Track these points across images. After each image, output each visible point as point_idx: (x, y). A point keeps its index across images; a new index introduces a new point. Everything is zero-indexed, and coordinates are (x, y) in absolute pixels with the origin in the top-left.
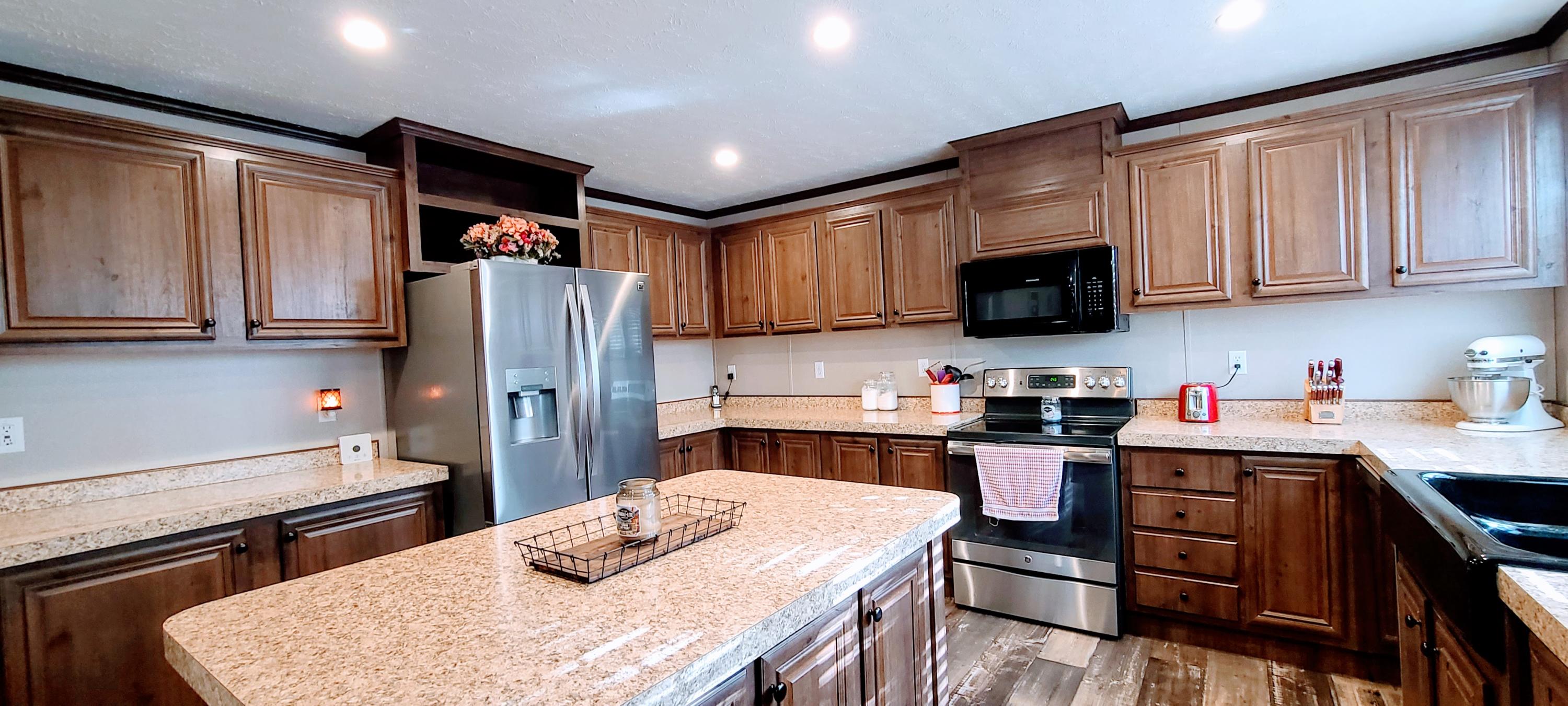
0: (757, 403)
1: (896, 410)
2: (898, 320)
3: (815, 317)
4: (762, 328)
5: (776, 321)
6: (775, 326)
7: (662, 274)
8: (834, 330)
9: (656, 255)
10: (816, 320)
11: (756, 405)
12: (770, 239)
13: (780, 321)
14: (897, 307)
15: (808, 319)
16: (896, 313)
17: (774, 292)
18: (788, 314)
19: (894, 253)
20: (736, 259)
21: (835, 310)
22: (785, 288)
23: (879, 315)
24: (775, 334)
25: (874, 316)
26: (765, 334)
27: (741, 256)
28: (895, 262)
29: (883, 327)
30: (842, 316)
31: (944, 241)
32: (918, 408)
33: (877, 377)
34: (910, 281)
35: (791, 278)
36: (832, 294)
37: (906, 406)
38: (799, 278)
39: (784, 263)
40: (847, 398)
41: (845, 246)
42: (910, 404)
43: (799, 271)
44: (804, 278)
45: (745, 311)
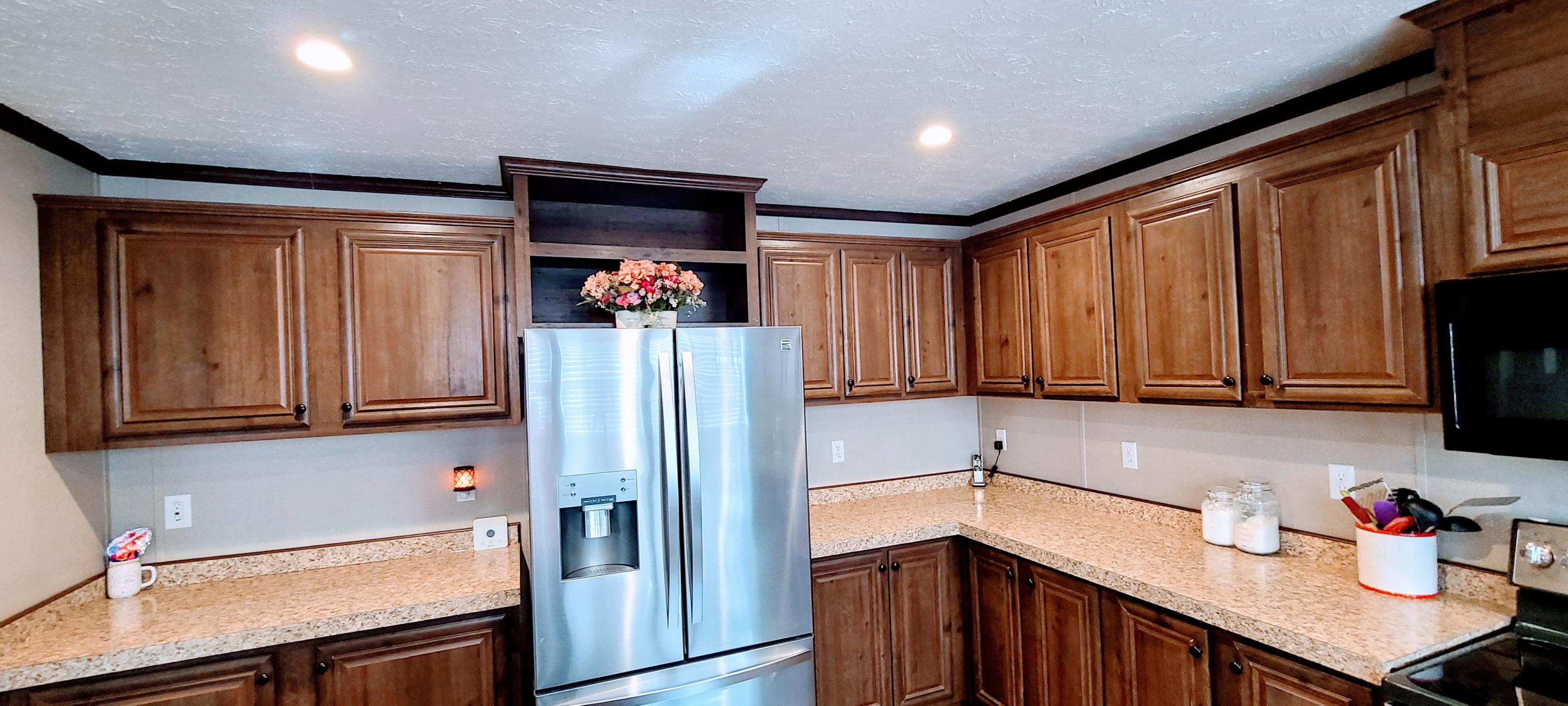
0: (1033, 489)
1: (1276, 554)
2: (1270, 393)
3: (1109, 377)
4: (1027, 386)
5: (1048, 378)
6: (1046, 386)
8: (1143, 400)
9: (870, 285)
10: (1110, 381)
11: (1032, 493)
12: (1041, 252)
13: (1054, 378)
14: (1269, 369)
15: (1098, 378)
16: (1265, 381)
17: (1045, 333)
18: (1065, 367)
19: (1264, 264)
20: (992, 281)
21: (1142, 366)
22: (1061, 326)
23: (1229, 383)
24: (1046, 397)
25: (1219, 383)
26: (1031, 396)
27: (999, 277)
28: (1265, 280)
29: (1240, 404)
30: (1157, 377)
31: (1390, 231)
32: (1328, 559)
33: (1235, 486)
34: (1299, 320)
35: (1069, 311)
36: (1138, 338)
37: (1298, 550)
38: (1083, 312)
39: (1059, 287)
40: (1178, 511)
41: (1161, 256)
42: (1307, 548)
43: (1083, 300)
44: (1090, 311)
45: (1004, 360)
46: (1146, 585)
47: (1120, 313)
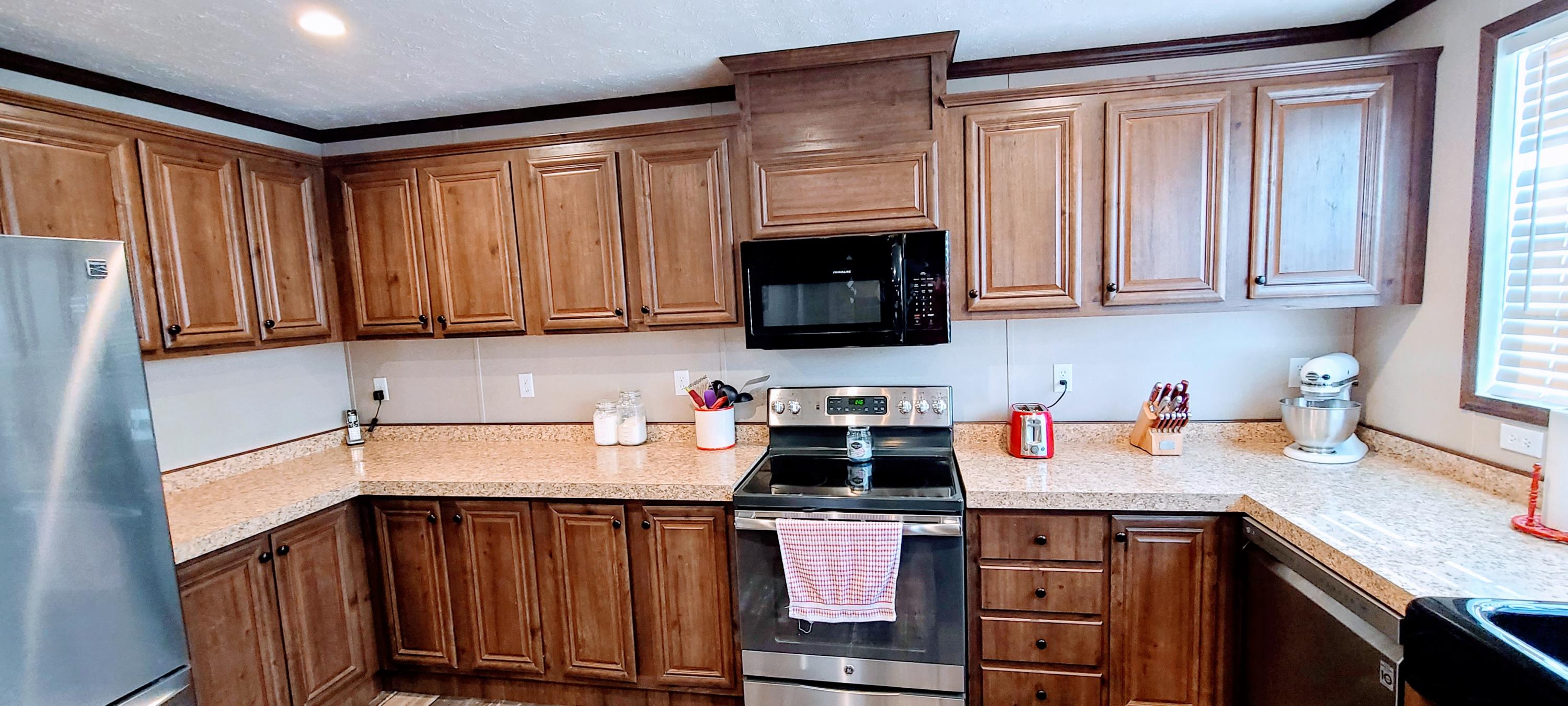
0: (426, 434)
1: (645, 443)
2: (649, 320)
3: (516, 312)
4: (425, 325)
5: (450, 315)
6: (449, 324)
7: (209, 232)
8: (548, 332)
9: (193, 194)
10: (517, 316)
11: (425, 438)
12: (433, 184)
13: (456, 316)
14: (647, 302)
15: (504, 314)
16: (645, 310)
17: (444, 270)
18: (469, 305)
19: (640, 219)
20: (372, 212)
21: (548, 303)
22: (462, 263)
23: (619, 313)
24: (448, 336)
25: (611, 314)
26: (431, 336)
27: (381, 207)
28: (642, 234)
29: (626, 330)
30: (560, 311)
32: (674, 438)
33: (617, 398)
34: (665, 265)
35: (471, 249)
36: (542, 277)
37: (658, 437)
38: (486, 251)
39: (458, 224)
40: (571, 426)
41: (560, 204)
42: (664, 433)
43: (486, 238)
44: (494, 251)
45: (394, 300)
46: (575, 484)
47: (523, 253)
